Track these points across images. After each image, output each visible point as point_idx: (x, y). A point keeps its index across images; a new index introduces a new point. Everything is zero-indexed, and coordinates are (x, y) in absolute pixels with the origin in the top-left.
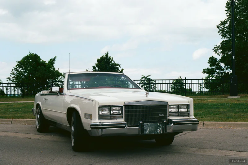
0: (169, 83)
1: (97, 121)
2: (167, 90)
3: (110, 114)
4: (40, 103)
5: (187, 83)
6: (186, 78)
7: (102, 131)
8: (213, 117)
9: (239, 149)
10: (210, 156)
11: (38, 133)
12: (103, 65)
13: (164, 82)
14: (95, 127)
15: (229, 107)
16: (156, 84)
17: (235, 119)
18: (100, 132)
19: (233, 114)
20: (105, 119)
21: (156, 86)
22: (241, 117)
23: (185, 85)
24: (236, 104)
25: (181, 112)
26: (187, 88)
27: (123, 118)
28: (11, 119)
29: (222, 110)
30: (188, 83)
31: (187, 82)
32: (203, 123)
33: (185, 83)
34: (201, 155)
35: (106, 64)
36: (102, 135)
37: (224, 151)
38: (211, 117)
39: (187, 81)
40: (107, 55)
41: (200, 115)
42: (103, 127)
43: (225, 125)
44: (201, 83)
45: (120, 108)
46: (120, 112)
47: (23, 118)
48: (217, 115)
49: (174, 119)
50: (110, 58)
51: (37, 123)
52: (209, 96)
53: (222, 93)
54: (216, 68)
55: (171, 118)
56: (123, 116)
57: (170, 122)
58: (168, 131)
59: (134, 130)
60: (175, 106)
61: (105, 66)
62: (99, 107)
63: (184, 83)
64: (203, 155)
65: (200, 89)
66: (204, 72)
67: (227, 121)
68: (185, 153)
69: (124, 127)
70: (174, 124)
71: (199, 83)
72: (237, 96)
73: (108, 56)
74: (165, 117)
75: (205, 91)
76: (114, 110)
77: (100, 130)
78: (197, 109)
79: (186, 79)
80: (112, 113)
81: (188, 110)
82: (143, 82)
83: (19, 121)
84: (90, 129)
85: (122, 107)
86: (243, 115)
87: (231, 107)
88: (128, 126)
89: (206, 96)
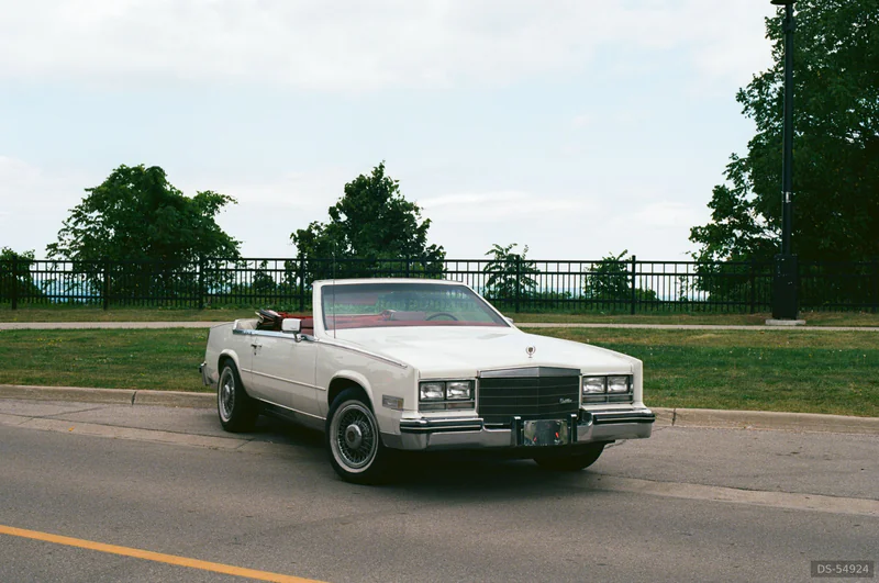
0: (581, 274)
1: (416, 416)
2: (572, 291)
3: (445, 399)
4: (232, 353)
5: (638, 274)
6: (634, 257)
7: (428, 438)
8: (705, 395)
9: (751, 485)
10: (678, 498)
11: (225, 434)
12: (365, 203)
13: (564, 268)
14: (411, 428)
15: (757, 363)
16: (537, 273)
17: (765, 400)
18: (422, 442)
19: (763, 386)
20: (433, 409)
21: (538, 281)
22: (783, 398)
23: (633, 281)
24: (781, 353)
25: (613, 392)
26: (637, 286)
27: (473, 407)
28: (132, 391)
29: (734, 372)
30: (641, 274)
31: (637, 270)
32: (675, 414)
33: (633, 274)
34: (657, 497)
35: (375, 203)
36: (428, 447)
37: (713, 488)
38: (697, 394)
39: (637, 266)
40: (379, 172)
41: (668, 388)
42: (431, 428)
43: (733, 418)
44: (684, 275)
45: (467, 384)
46: (468, 391)
47: (165, 389)
48: (716, 389)
49: (594, 411)
50: (388, 183)
51: (222, 406)
52: (707, 318)
53: (749, 308)
54: (734, 226)
55: (587, 408)
56: (473, 403)
57: (585, 416)
58: (579, 438)
59: (500, 436)
60: (597, 379)
61: (371, 208)
62: (420, 383)
63: (630, 274)
64: (662, 498)
65: (678, 290)
66: (695, 235)
67: (738, 408)
68: (617, 492)
69: (479, 429)
70: (595, 423)
71: (676, 274)
72: (795, 319)
73: (382, 174)
74: (574, 406)
75: (696, 298)
76: (453, 388)
77: (424, 436)
78: (662, 367)
79: (637, 259)
80: (448, 395)
81: (629, 387)
82: (494, 268)
83: (155, 396)
84: (399, 433)
85: (472, 382)
86: (790, 390)
87: (763, 363)
88: (487, 427)
89: (697, 318)
